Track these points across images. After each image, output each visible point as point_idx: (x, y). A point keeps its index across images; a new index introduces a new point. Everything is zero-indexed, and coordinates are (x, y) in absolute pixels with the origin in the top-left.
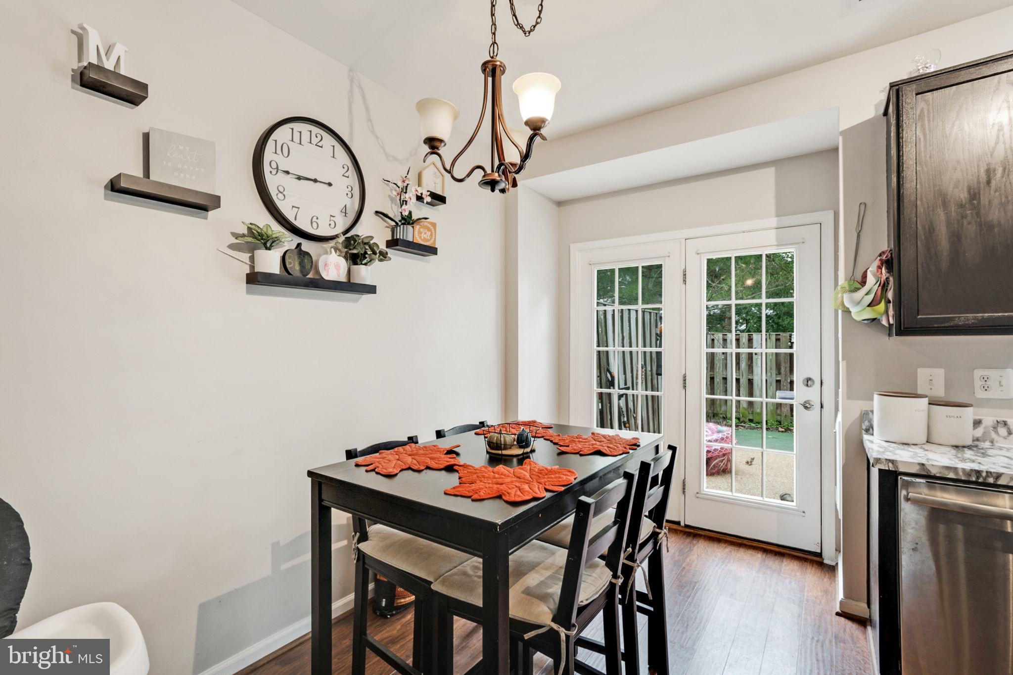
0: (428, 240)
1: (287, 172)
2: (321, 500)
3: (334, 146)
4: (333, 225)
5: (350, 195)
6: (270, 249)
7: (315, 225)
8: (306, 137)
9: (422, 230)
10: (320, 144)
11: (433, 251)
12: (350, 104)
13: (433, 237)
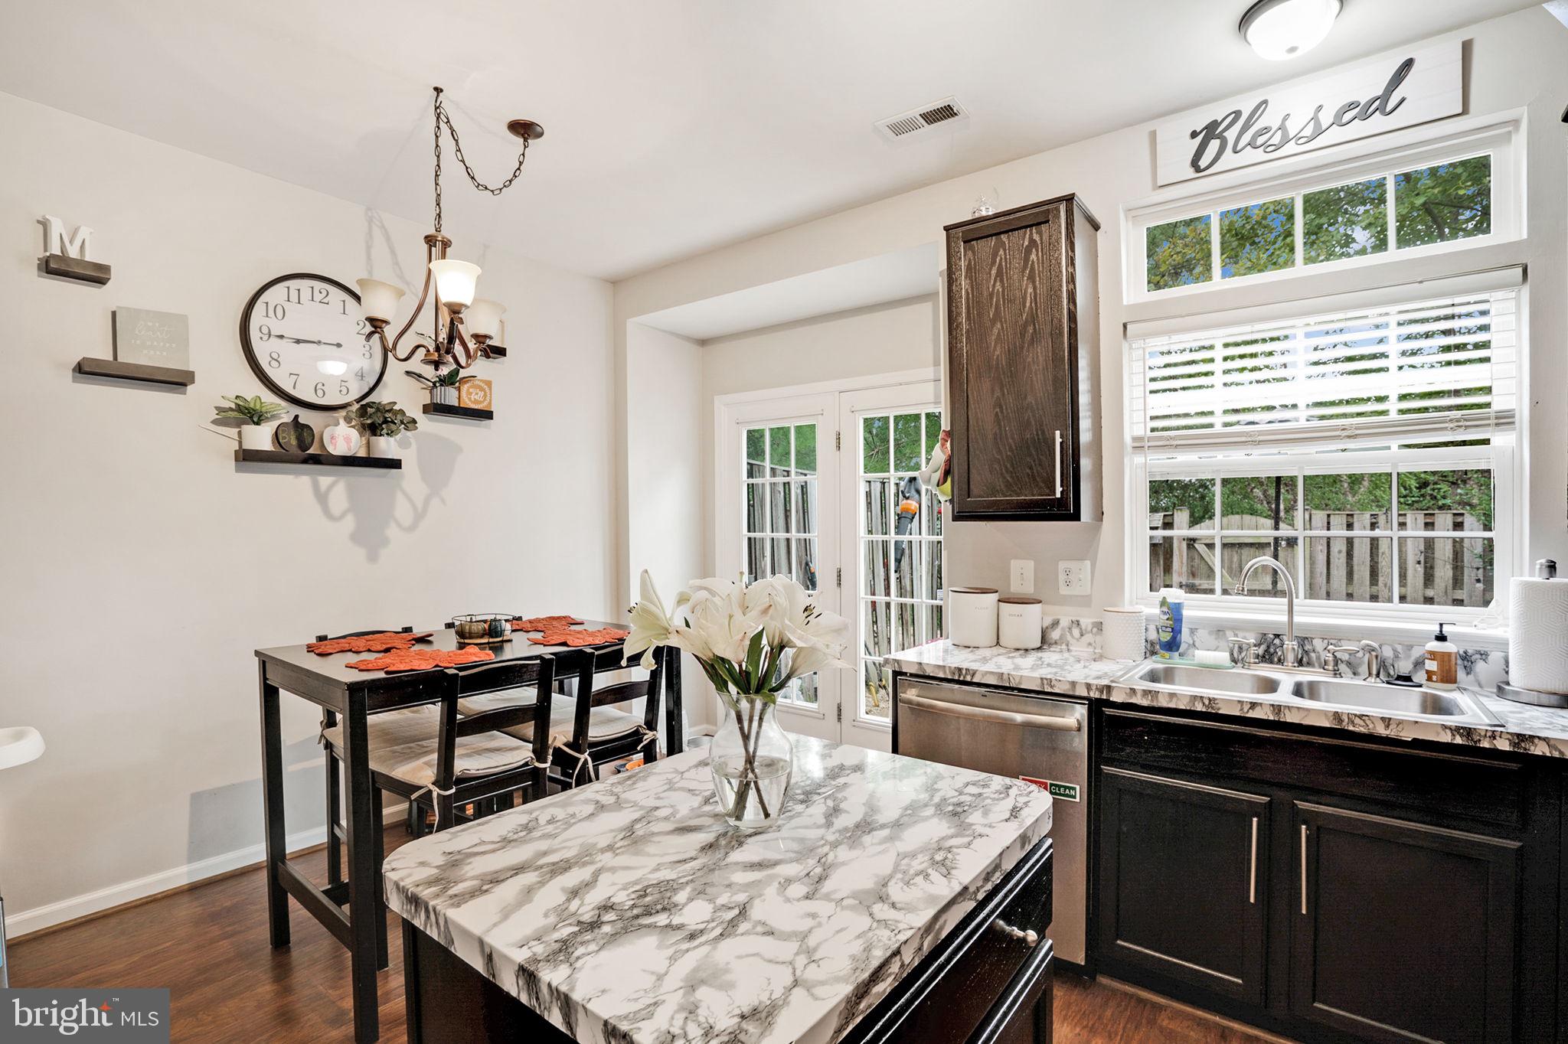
0: (480, 402)
1: (281, 337)
2: (265, 679)
3: (344, 301)
4: (345, 391)
5: (367, 355)
6: (258, 424)
7: (320, 393)
8: (306, 294)
9: (471, 390)
10: (325, 301)
11: (487, 415)
12: (369, 248)
13: (488, 398)
